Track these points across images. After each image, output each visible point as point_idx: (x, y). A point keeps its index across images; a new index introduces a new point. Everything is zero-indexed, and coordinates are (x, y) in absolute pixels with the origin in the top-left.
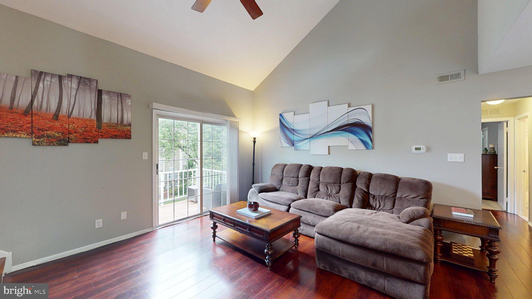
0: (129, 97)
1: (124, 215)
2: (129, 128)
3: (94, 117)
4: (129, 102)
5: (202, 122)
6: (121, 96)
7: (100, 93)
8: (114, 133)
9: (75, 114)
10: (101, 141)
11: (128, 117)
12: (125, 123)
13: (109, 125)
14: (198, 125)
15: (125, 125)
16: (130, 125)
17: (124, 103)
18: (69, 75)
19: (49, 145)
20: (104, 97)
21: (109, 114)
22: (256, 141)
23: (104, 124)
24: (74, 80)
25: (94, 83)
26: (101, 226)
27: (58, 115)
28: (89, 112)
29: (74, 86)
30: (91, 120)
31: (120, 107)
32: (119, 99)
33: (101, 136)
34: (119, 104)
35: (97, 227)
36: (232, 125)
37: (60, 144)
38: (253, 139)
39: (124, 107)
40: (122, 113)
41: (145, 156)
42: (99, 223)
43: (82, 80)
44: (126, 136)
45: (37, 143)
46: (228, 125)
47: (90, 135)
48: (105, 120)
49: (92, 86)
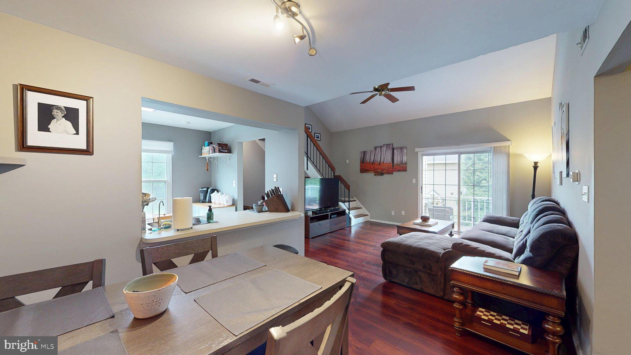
0: (406, 148)
1: (403, 213)
2: (405, 165)
3: (391, 162)
4: (405, 151)
5: (460, 154)
6: (401, 148)
7: (393, 149)
8: (398, 169)
9: (385, 162)
10: (394, 173)
11: (405, 159)
12: (403, 163)
13: (397, 165)
14: (457, 156)
15: (404, 164)
16: (406, 164)
17: (403, 153)
18: (384, 145)
19: (378, 175)
20: (395, 151)
21: (397, 159)
22: (538, 167)
23: (395, 165)
24: (385, 147)
25: (391, 145)
26: (394, 215)
27: (380, 163)
28: (389, 161)
29: (385, 149)
30: (390, 163)
31: (401, 154)
32: (401, 151)
33: (394, 170)
34: (401, 153)
35: (392, 215)
36: (496, 151)
37: (381, 175)
38: (533, 164)
39: (403, 154)
40: (402, 157)
41: (414, 181)
42: (393, 213)
43: (388, 145)
44: (405, 170)
45: (375, 175)
46: (492, 151)
47: (390, 170)
48: (395, 162)
49: (391, 147)
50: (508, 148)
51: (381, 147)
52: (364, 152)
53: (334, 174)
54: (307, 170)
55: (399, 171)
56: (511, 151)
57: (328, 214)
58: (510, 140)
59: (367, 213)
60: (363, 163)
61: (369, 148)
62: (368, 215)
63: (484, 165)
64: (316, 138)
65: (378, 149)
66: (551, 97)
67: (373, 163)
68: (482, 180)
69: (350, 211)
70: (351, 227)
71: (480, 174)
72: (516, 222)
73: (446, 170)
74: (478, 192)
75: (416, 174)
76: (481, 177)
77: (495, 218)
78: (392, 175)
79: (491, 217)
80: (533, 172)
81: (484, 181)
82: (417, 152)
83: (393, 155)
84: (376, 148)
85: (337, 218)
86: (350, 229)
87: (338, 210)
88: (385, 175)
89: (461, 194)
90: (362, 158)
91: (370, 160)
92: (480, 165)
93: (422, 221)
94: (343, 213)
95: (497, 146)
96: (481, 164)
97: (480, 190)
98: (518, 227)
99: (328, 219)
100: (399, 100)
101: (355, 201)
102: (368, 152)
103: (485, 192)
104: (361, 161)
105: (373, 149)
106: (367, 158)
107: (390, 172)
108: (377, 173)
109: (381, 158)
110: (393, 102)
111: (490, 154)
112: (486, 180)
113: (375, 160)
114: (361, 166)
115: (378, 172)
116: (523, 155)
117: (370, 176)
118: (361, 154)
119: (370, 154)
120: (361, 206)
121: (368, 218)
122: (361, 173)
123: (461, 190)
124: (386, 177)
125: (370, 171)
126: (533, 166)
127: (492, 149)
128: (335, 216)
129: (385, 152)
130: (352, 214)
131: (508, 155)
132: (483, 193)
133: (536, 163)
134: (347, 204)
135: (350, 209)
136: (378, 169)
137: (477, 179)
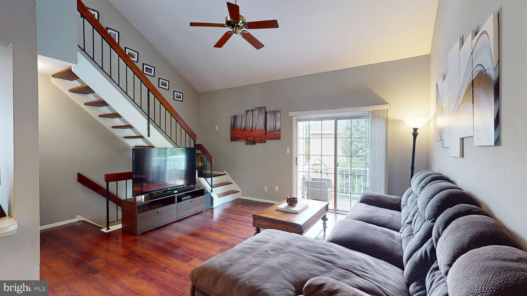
0: (280, 112)
1: (277, 189)
2: (279, 132)
3: (264, 129)
4: (278, 115)
5: (336, 119)
6: (275, 112)
7: (266, 113)
8: (271, 137)
9: (257, 128)
10: (267, 141)
11: (278, 124)
12: (277, 129)
13: (270, 132)
14: (333, 121)
15: (277, 131)
16: (280, 130)
17: (276, 117)
18: (256, 108)
19: (250, 144)
20: (268, 115)
21: (270, 125)
22: (417, 134)
23: (268, 132)
24: (257, 110)
25: (264, 109)
26: (267, 191)
27: (252, 130)
28: (262, 126)
29: (257, 113)
30: (262, 130)
31: (274, 120)
32: (274, 115)
33: (267, 138)
34: (274, 118)
35: (265, 191)
36: (374, 116)
37: (253, 144)
38: (412, 131)
39: (276, 119)
40: (276, 123)
41: (288, 151)
42: (266, 189)
43: (260, 109)
44: (278, 137)
45: (247, 144)
46: (370, 116)
47: (263, 138)
48: (268, 129)
49: (263, 111)
50: (386, 112)
51: (253, 110)
52: (235, 117)
53: (195, 142)
54: (149, 136)
55: (272, 139)
56: (390, 116)
57: (175, 196)
58: (388, 104)
59: (238, 189)
60: (233, 129)
61: (240, 112)
62: (239, 192)
63: (361, 135)
64: (176, 97)
65: (250, 113)
66: (430, 54)
67: (244, 130)
68: (359, 149)
69: (213, 189)
70: (213, 209)
71: (358, 144)
72: (397, 202)
73: (322, 138)
74: (356, 161)
75: (290, 143)
76: (358, 147)
77: (373, 197)
78: (265, 144)
79: (369, 196)
80: (413, 140)
81: (361, 151)
82: (292, 117)
83: (265, 120)
84: (247, 111)
85: (191, 200)
86: (212, 212)
87: (194, 190)
88: (257, 145)
89: (338, 166)
90: (233, 124)
91: (241, 126)
92: (357, 135)
93: (289, 205)
94: (202, 192)
95: (375, 109)
96: (359, 135)
97: (357, 159)
98: (399, 210)
99: (175, 203)
100: (263, 46)
101: (225, 174)
102: (239, 116)
103: (361, 160)
104: (231, 127)
105: (244, 113)
106: (238, 124)
107: (263, 141)
108: (248, 141)
109: (253, 123)
110: (258, 48)
111: (367, 119)
112: (362, 149)
113: (246, 125)
114: (231, 134)
115: (250, 140)
116: (402, 120)
117: (241, 144)
118: (231, 119)
119: (241, 119)
120: (231, 180)
121: (238, 196)
122: (231, 141)
123: (338, 162)
124: (258, 145)
125: (241, 139)
126: (412, 133)
127: (370, 115)
128: (189, 197)
129: (257, 117)
130: (215, 193)
131: (387, 120)
132: (360, 161)
133: (415, 130)
134: (209, 179)
135: (213, 186)
136: (250, 136)
137: (355, 148)
